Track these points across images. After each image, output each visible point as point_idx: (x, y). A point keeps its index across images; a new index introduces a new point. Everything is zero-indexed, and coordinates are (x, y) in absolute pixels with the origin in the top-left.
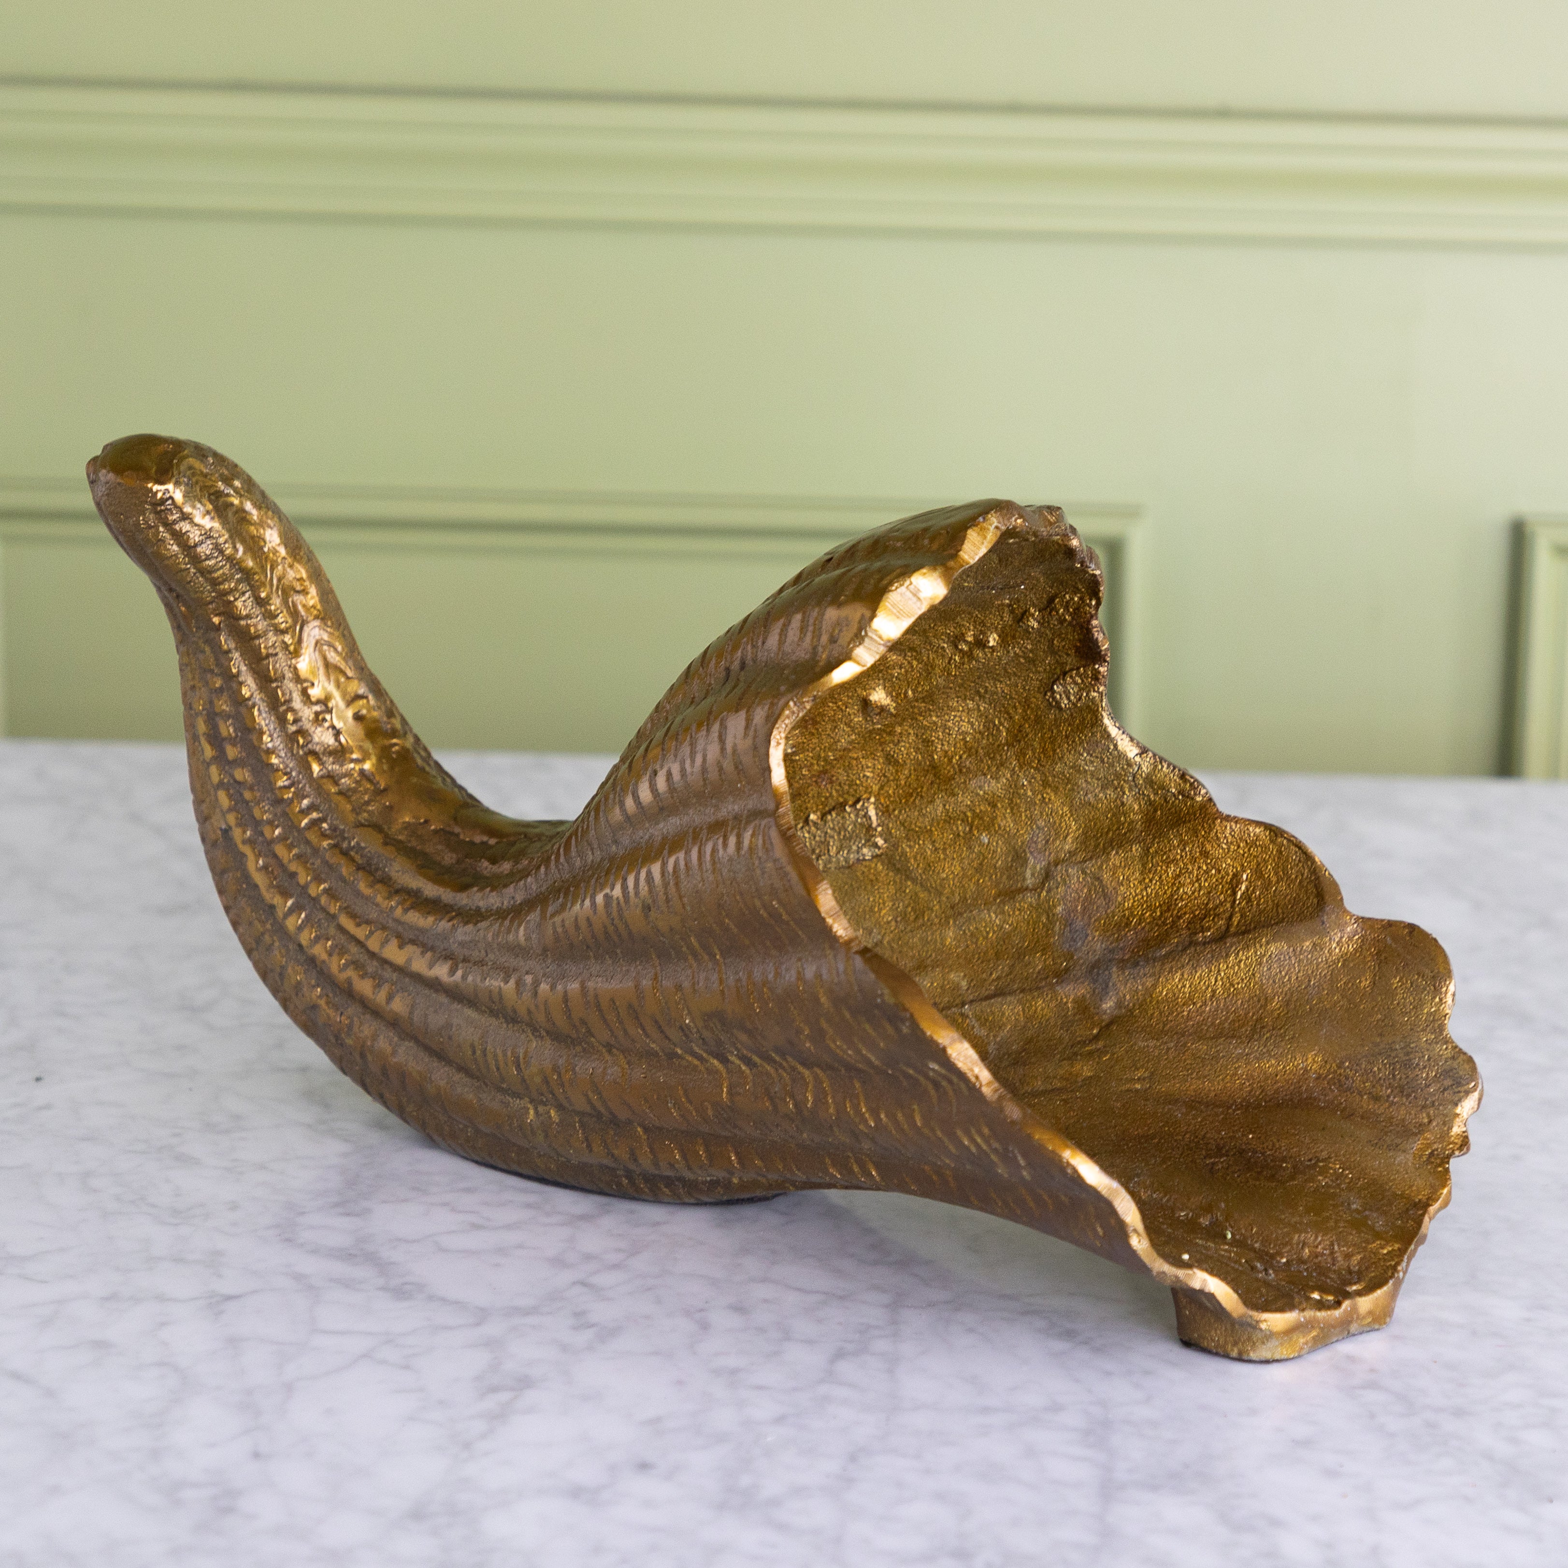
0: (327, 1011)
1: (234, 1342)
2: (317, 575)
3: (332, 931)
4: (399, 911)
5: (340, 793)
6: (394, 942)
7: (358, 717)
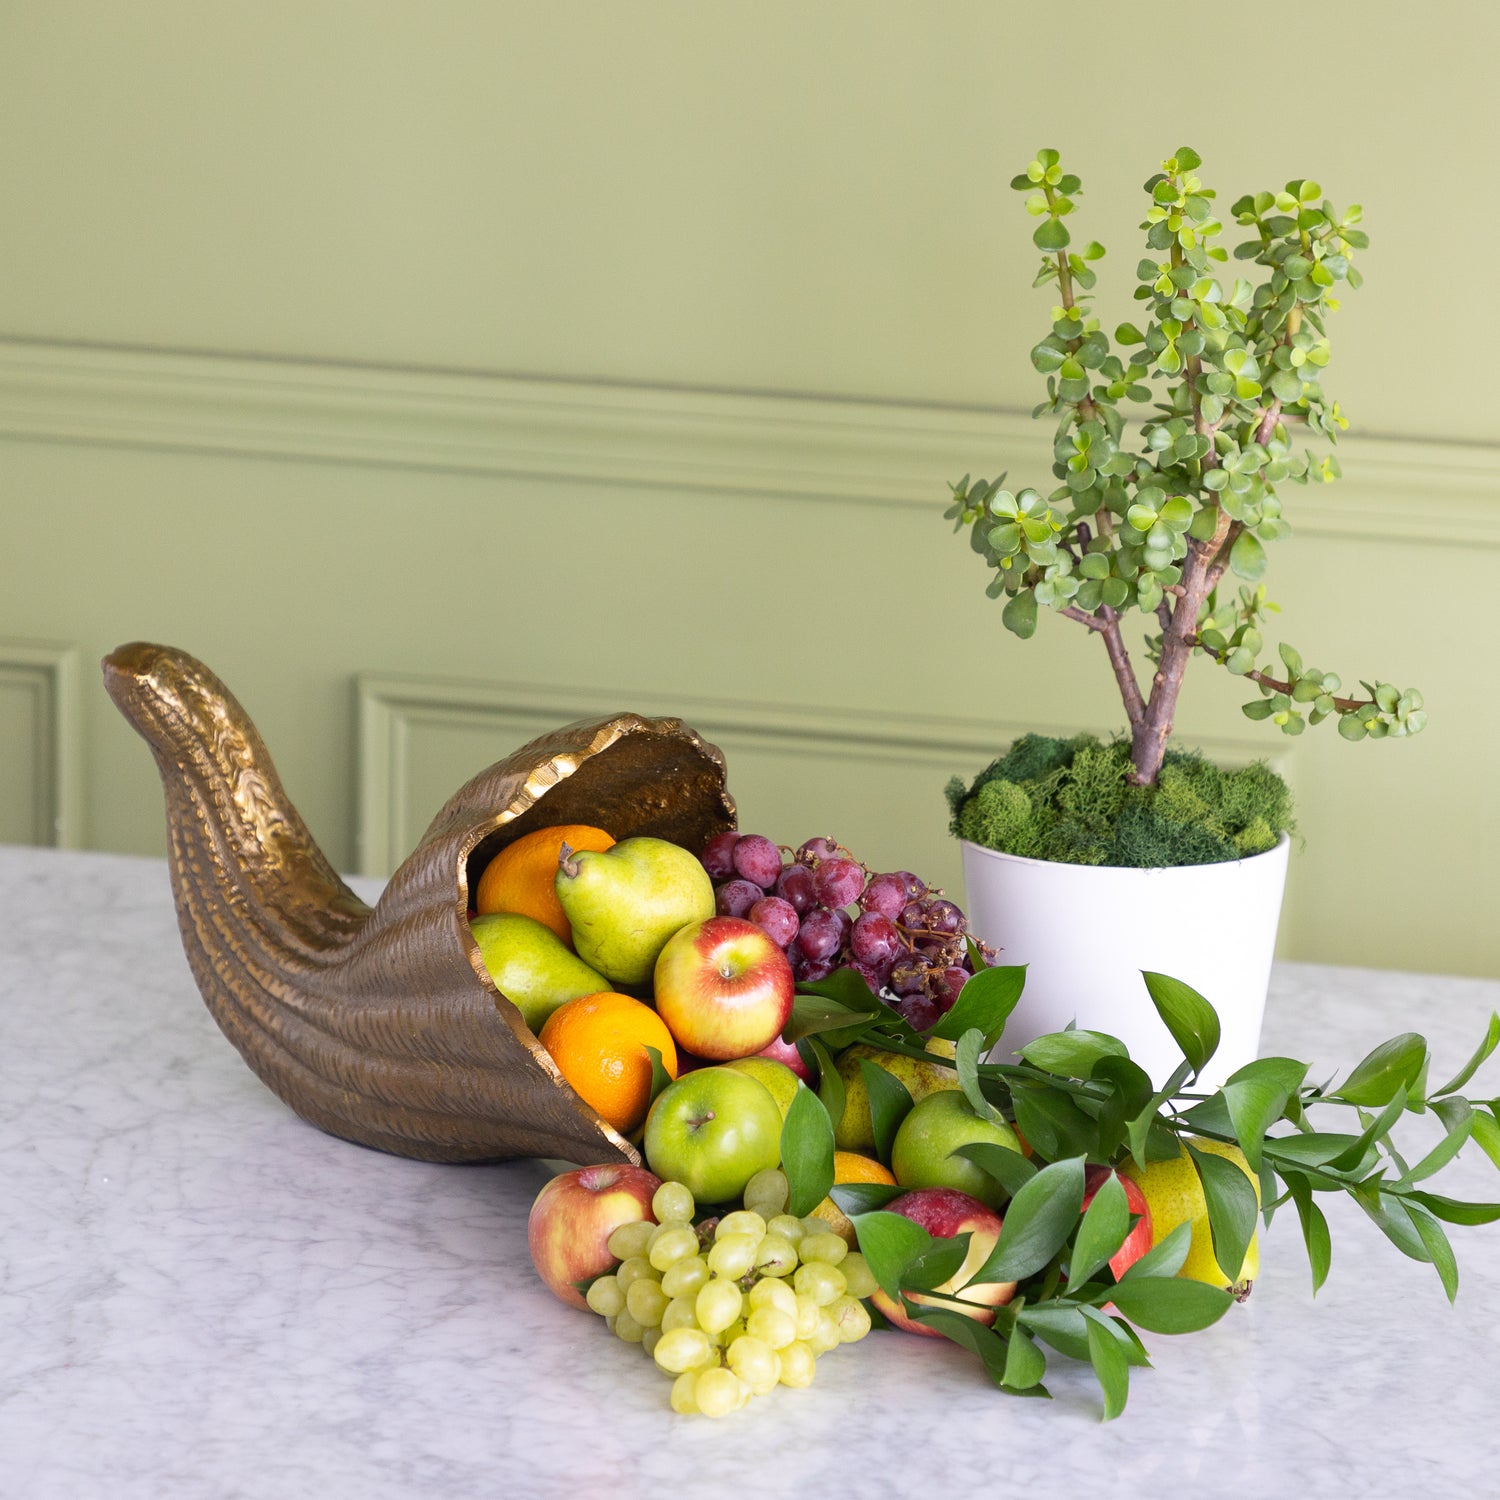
0: (239, 1027)
1: (304, 1266)
2: (253, 738)
3: (243, 974)
4: (281, 962)
5: (258, 884)
6: (277, 982)
7: (275, 835)
